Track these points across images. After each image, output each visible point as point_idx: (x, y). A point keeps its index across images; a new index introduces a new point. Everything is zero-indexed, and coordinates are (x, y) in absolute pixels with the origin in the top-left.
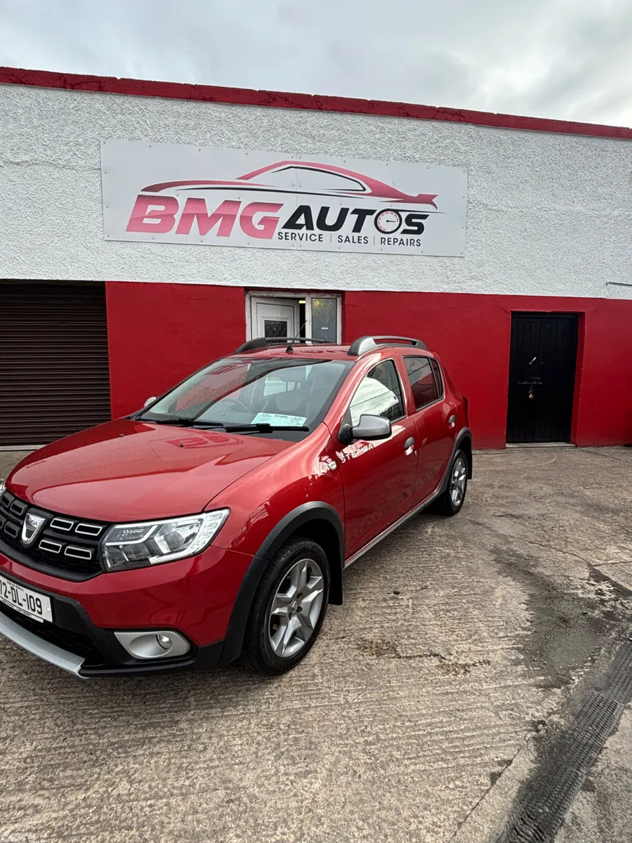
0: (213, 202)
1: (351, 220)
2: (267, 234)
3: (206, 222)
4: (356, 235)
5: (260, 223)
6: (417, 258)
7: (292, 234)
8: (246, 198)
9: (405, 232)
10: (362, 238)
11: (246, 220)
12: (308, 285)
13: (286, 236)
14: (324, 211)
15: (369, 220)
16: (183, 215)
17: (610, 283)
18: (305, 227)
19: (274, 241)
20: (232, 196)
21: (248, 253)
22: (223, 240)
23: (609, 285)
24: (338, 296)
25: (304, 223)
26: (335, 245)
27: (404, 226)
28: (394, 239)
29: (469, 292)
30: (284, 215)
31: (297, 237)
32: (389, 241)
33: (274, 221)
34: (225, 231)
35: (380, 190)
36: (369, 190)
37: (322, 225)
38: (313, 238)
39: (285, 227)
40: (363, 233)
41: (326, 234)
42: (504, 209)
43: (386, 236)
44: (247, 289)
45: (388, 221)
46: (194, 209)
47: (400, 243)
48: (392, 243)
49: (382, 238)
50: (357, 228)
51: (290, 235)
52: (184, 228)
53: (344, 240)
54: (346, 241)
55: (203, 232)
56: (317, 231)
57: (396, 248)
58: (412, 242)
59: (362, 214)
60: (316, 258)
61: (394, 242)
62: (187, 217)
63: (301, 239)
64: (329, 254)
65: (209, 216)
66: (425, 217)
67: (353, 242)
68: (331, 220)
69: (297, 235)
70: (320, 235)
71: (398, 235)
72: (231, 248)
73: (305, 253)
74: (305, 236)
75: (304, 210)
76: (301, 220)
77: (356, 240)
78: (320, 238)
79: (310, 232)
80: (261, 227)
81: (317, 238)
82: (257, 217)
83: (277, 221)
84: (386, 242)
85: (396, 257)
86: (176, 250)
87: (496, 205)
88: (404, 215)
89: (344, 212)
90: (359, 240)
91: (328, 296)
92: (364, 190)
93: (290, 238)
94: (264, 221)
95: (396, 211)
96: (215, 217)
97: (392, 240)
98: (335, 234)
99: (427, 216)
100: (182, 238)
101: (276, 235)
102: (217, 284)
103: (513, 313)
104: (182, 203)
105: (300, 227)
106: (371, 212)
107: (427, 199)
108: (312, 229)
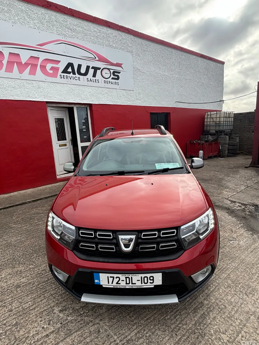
0: (25, 56)
1: (91, 71)
2: (54, 75)
3: (22, 67)
4: (94, 78)
5: (51, 69)
6: (118, 90)
7: (66, 76)
8: (42, 56)
9: (113, 78)
10: (97, 80)
11: (43, 68)
12: (76, 101)
13: (64, 77)
14: (80, 66)
15: (99, 72)
16: (8, 62)
17: (177, 102)
18: (72, 73)
19: (58, 79)
20: (35, 54)
21: (46, 85)
22: (32, 77)
23: (176, 102)
24: (88, 106)
25: (71, 71)
26: (86, 83)
27: (112, 76)
28: (109, 81)
29: (137, 105)
30: (62, 66)
31: (69, 78)
32: (107, 82)
33: (57, 69)
34: (33, 72)
35: (102, 59)
36: (97, 59)
37: (79, 73)
38: (76, 78)
39: (62, 72)
40: (97, 78)
41: (81, 77)
42: (145, 72)
43: (106, 80)
44: (47, 102)
45: (106, 73)
46: (13, 59)
47: (111, 83)
48: (108, 83)
49: (104, 81)
50: (94, 75)
51: (65, 76)
52: (9, 69)
53: (89, 81)
54: (90, 81)
55: (21, 72)
56: (77, 75)
57: (110, 85)
58: (116, 83)
59: (96, 69)
60: (78, 88)
61: (109, 83)
62: (10, 64)
63: (71, 79)
64: (84, 87)
65: (23, 64)
66: (119, 73)
67: (93, 82)
68: (83, 71)
69: (69, 77)
70: (79, 77)
71: (110, 80)
72: (37, 82)
73: (73, 86)
74: (72, 77)
75: (70, 65)
76: (70, 70)
77: (94, 81)
78: (79, 79)
79: (74, 76)
80: (51, 72)
81: (78, 79)
82: (49, 66)
83: (59, 69)
84: (106, 82)
85: (110, 89)
86: (6, 81)
87: (143, 70)
88: (112, 71)
89: (88, 68)
90: (95, 81)
91: (83, 106)
92: (95, 58)
93: (65, 78)
94: (52, 68)
95: (109, 69)
96: (27, 64)
97: (108, 82)
98: (85, 77)
99: (120, 72)
100: (9, 75)
101: (59, 76)
102: (32, 100)
103: (151, 113)
104: (6, 55)
105: (69, 73)
106: (99, 69)
107: (119, 65)
108: (75, 74)
